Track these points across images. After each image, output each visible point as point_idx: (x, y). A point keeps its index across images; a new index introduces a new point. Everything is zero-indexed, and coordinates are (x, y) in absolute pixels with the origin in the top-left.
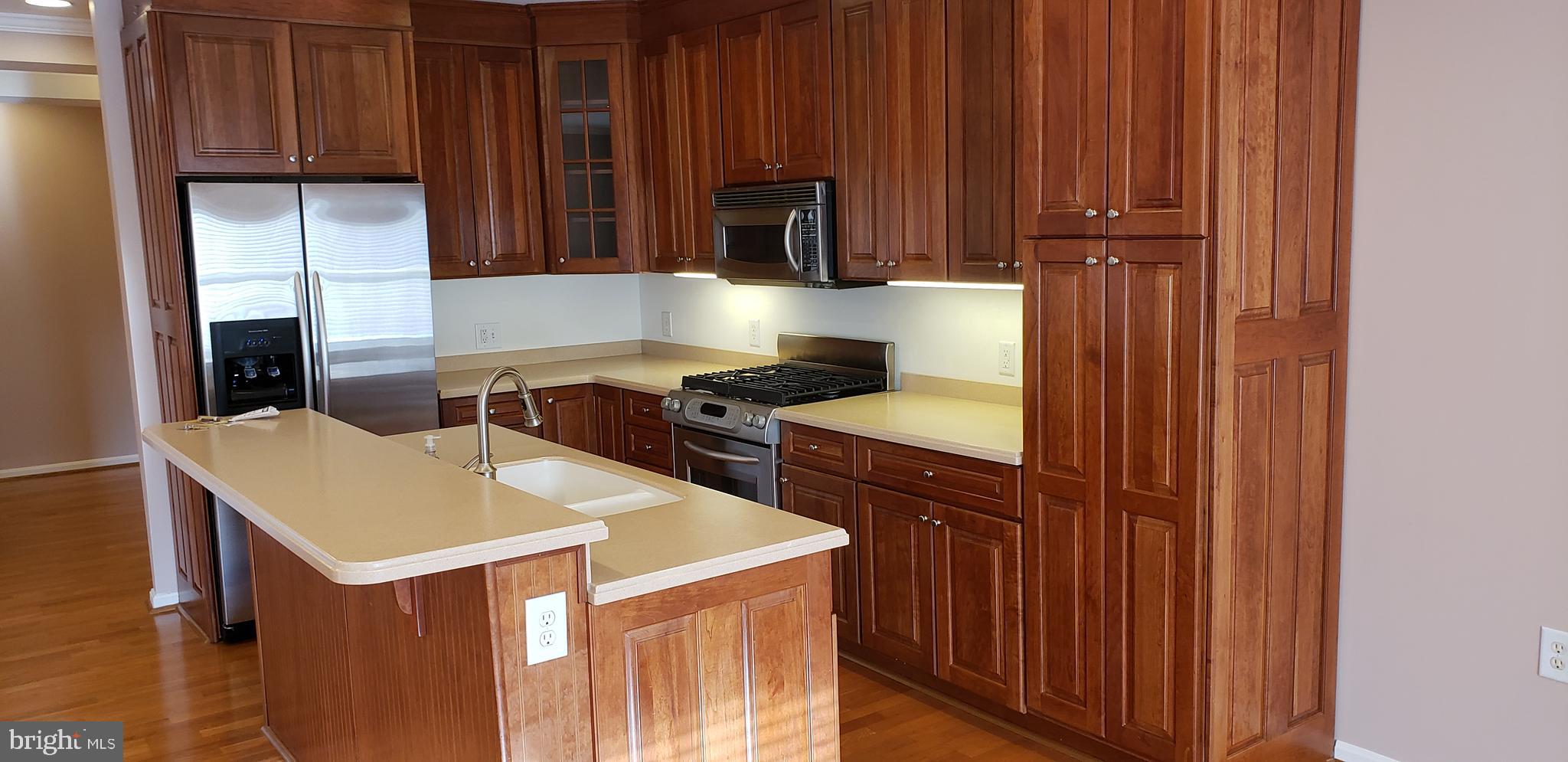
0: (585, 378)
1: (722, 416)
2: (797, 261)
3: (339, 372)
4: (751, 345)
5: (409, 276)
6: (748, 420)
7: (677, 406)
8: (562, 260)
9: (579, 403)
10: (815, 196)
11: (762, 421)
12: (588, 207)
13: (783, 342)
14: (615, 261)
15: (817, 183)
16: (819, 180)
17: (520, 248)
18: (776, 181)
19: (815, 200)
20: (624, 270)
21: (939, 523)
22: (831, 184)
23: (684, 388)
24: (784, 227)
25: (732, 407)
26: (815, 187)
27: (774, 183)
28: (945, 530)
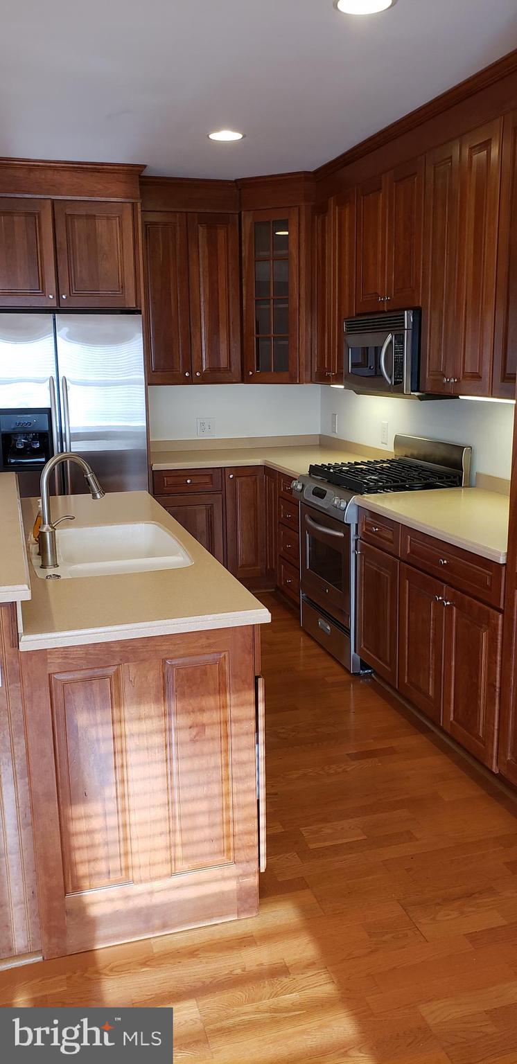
0: (258, 461)
1: (323, 498)
2: (390, 377)
3: (78, 447)
4: (382, 443)
5: (129, 382)
6: (336, 502)
7: (299, 487)
8: (251, 373)
9: (253, 479)
10: (404, 322)
11: (343, 505)
12: (270, 333)
13: (399, 442)
14: (286, 374)
15: (406, 312)
16: (407, 309)
17: (223, 363)
18: (386, 310)
19: (404, 326)
20: (292, 380)
21: (448, 603)
22: (418, 312)
23: (310, 474)
24: (382, 347)
25: (330, 491)
26: (404, 315)
27: (383, 312)
28: (452, 610)
